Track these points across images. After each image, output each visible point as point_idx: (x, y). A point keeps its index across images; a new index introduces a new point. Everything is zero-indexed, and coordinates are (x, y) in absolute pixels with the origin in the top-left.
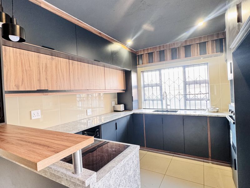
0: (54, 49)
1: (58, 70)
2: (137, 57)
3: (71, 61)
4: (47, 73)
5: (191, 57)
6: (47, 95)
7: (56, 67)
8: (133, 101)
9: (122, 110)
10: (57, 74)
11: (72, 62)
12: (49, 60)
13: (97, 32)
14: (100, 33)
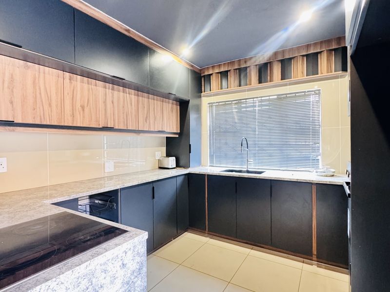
0: (21, 47)
1: (37, 88)
2: (203, 79)
3: (67, 74)
4: (13, 92)
5: (291, 78)
6: (14, 131)
7: (34, 82)
8: (190, 152)
9: (171, 167)
10: (36, 95)
11: (70, 77)
12: (18, 67)
13: (121, 28)
14: (128, 31)
